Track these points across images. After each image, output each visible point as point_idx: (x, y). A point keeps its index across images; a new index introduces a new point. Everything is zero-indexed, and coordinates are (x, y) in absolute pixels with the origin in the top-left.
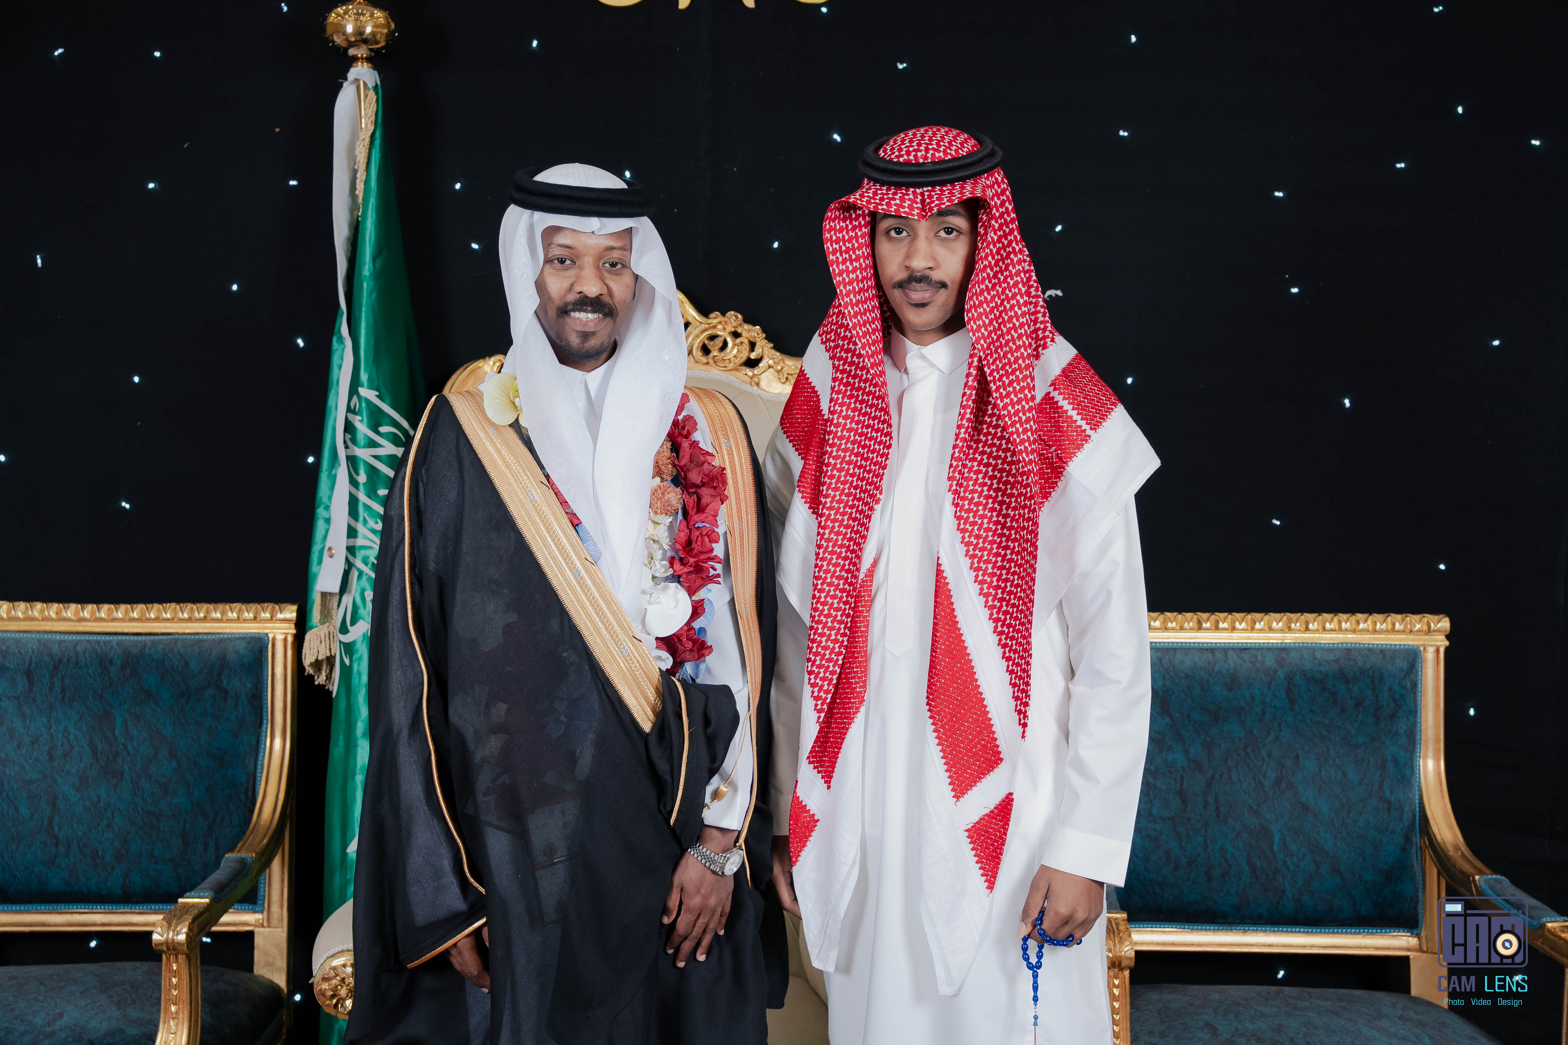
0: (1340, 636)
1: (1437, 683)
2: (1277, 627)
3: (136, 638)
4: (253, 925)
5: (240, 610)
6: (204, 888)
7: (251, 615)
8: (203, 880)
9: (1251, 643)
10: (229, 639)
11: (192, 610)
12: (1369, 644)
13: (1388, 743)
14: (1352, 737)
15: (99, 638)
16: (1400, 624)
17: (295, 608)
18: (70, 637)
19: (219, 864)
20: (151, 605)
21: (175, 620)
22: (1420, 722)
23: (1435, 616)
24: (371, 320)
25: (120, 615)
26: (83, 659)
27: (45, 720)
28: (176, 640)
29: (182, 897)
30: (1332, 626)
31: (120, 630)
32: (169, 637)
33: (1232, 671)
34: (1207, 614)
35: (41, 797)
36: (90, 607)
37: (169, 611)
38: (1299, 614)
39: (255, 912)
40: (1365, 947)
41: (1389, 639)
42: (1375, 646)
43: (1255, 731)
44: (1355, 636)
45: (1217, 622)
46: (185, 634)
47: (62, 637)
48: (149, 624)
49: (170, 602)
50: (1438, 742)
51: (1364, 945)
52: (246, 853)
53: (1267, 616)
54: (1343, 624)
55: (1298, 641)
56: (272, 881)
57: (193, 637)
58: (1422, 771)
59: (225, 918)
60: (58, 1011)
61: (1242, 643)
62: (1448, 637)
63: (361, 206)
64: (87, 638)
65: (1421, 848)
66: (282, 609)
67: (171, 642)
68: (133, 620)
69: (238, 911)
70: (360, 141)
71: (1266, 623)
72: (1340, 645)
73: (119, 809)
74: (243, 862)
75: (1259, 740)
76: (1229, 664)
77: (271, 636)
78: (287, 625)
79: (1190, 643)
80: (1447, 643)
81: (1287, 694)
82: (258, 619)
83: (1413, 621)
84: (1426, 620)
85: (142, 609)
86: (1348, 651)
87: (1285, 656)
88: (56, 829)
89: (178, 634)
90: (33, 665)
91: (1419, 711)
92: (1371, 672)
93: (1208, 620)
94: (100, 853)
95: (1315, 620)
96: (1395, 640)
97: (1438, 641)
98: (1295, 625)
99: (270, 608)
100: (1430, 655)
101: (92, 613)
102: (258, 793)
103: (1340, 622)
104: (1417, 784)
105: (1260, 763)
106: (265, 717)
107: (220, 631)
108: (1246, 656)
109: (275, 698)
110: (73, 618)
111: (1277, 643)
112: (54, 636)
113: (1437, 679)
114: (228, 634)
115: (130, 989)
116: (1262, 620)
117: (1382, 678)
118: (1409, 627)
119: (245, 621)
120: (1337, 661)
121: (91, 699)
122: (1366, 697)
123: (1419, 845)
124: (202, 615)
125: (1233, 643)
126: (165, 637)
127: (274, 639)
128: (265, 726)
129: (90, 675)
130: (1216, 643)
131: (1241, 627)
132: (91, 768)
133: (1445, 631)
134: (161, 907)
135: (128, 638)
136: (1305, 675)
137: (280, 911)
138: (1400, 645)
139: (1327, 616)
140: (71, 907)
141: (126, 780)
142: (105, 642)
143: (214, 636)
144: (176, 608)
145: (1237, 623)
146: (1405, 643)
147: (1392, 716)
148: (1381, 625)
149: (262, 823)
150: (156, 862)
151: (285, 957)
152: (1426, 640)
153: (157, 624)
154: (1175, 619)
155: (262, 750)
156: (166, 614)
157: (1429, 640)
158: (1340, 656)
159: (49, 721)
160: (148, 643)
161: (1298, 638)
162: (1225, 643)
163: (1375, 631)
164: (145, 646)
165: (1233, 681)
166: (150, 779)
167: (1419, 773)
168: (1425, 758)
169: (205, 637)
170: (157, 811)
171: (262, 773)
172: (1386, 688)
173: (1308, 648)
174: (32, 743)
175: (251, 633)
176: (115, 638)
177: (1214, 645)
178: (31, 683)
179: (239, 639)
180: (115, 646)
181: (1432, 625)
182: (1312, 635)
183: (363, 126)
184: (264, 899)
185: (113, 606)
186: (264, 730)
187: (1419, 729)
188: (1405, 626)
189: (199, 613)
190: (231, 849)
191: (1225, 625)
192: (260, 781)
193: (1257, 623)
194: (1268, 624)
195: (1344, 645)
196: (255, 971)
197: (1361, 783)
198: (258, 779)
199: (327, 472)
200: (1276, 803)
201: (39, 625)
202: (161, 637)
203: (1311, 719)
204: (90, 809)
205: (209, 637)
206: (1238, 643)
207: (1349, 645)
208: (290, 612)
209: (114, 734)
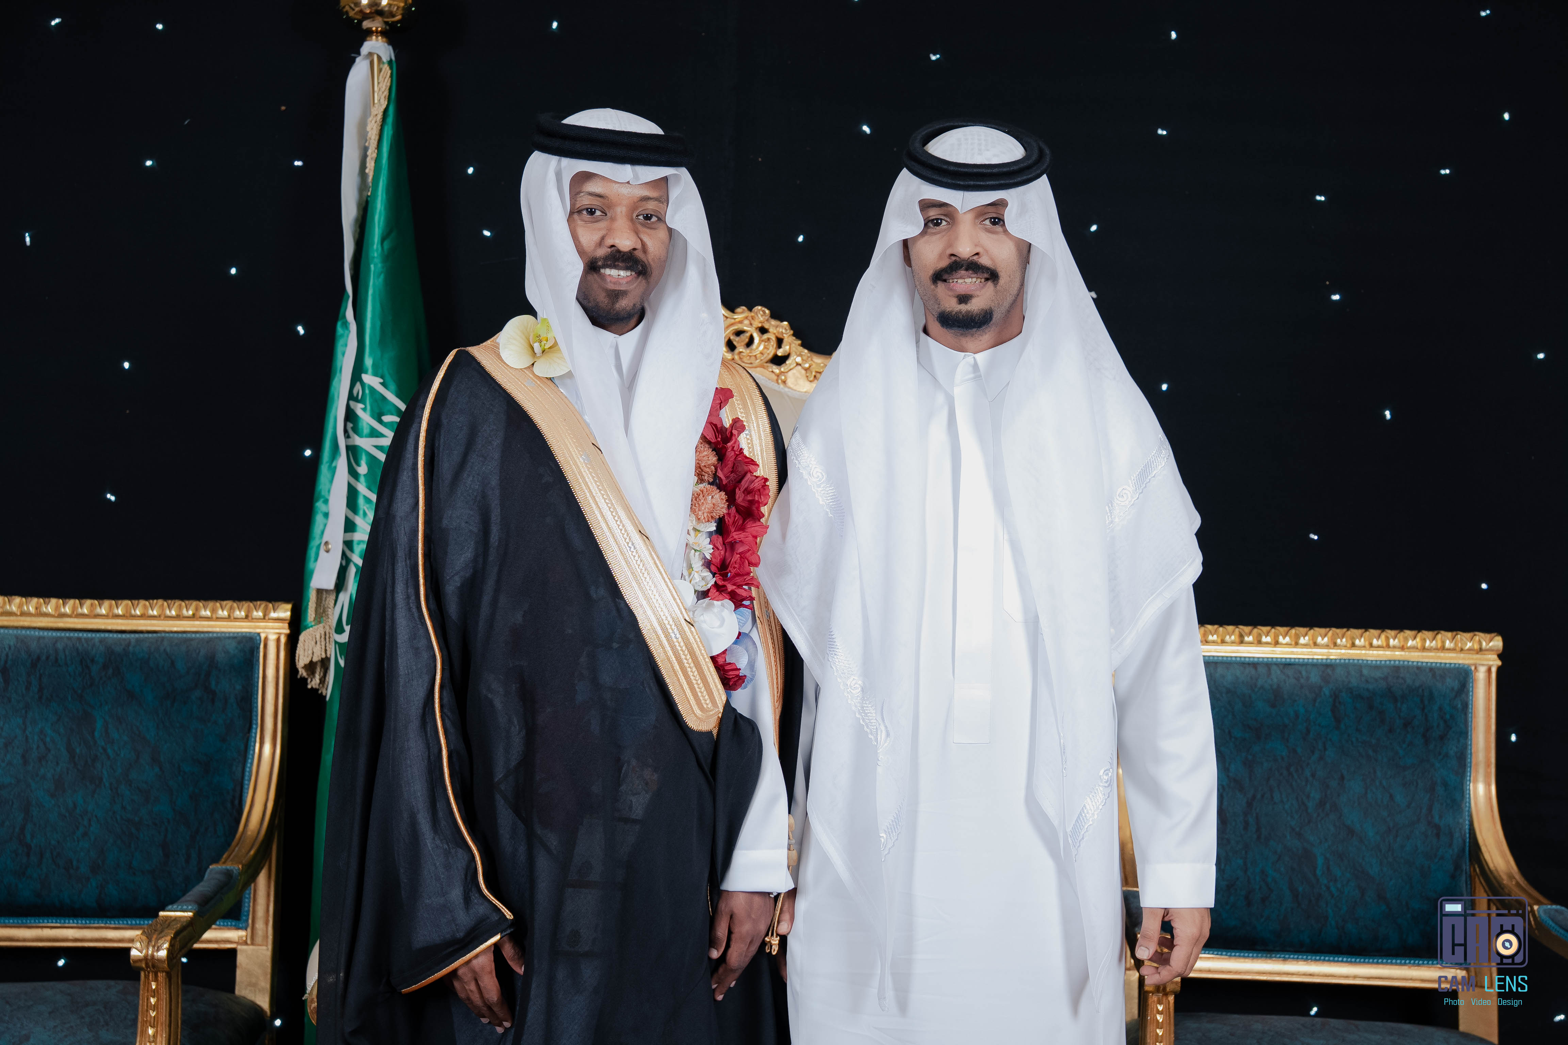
0: (1388, 653)
1: (1489, 705)
2: (1323, 642)
3: (120, 635)
4: (235, 943)
5: (231, 609)
6: (187, 901)
7: (243, 614)
8: (184, 894)
9: (1295, 659)
10: (219, 638)
11: (180, 607)
12: (1418, 662)
13: (1437, 765)
14: (1400, 758)
15: (81, 635)
16: (1451, 642)
17: (289, 606)
18: (50, 634)
19: (203, 877)
20: (136, 602)
21: (162, 618)
22: (1471, 746)
23: (1486, 635)
24: (378, 305)
25: (104, 612)
26: (63, 657)
27: (20, 721)
28: (163, 639)
29: (163, 910)
30: (1380, 643)
31: (103, 627)
32: (155, 635)
33: (1275, 687)
34: (1250, 628)
35: (13, 803)
36: (71, 602)
37: (155, 608)
38: (1345, 630)
39: (238, 928)
40: (1411, 979)
41: (1439, 657)
42: (1424, 664)
43: (1299, 750)
44: (1403, 653)
45: (1260, 636)
46: (172, 632)
47: (41, 633)
48: (135, 622)
49: (157, 598)
50: (1488, 765)
51: (1410, 977)
52: (231, 864)
53: (1312, 631)
54: (1391, 641)
55: (1345, 657)
56: (257, 896)
57: (180, 635)
58: (1472, 796)
59: (208, 935)
60: (24, 1032)
61: (1286, 658)
62: (1500, 656)
63: (370, 184)
64: (67, 635)
65: (1470, 876)
66: (276, 607)
67: (157, 640)
68: (117, 616)
69: (220, 928)
70: (372, 116)
71: (1311, 638)
72: (1388, 662)
73: (96, 817)
74: (228, 874)
75: (1303, 759)
76: (1272, 680)
77: (263, 636)
78: (281, 624)
79: (1231, 657)
80: (1499, 663)
81: (1333, 711)
82: (250, 618)
83: (1464, 639)
84: (1477, 638)
85: (127, 605)
86: (1396, 669)
87: (1330, 673)
88: (28, 837)
89: (165, 632)
90: (9, 663)
91: (1469, 733)
92: (1420, 690)
93: (1250, 634)
94: (75, 863)
95: (1361, 636)
96: (1446, 658)
97: (1489, 660)
98: (1341, 641)
99: (263, 606)
100: (1481, 675)
101: (74, 608)
102: (245, 802)
103: (1387, 639)
104: (1467, 809)
105: (1304, 783)
106: (254, 722)
107: (210, 629)
108: (1290, 672)
109: (266, 701)
110: (53, 613)
111: (1322, 659)
112: (32, 632)
113: (1488, 699)
114: (217, 633)
115: (103, 1010)
116: (1306, 634)
117: (1431, 697)
118: (1460, 645)
119: (236, 619)
120: (1385, 679)
121: (70, 699)
122: (1415, 717)
123: (1468, 873)
124: (191, 613)
125: (1277, 658)
126: (150, 635)
127: (266, 639)
128: (254, 731)
129: (69, 674)
130: (1258, 658)
131: (1284, 642)
132: (68, 773)
133: (1497, 650)
134: (138, 922)
135: (111, 635)
136: (1351, 693)
137: (265, 929)
138: (1451, 664)
139: (1374, 632)
140: (41, 921)
141: (105, 786)
142: (87, 640)
143: (202, 635)
144: (163, 604)
145: (1281, 638)
146: (1455, 661)
147: (1442, 738)
148: (1431, 642)
149: (249, 833)
150: (134, 874)
151: (269, 976)
152: (1476, 659)
153: (142, 622)
154: (1216, 632)
155: (251, 756)
156: (152, 610)
157: (1480, 659)
158: (1389, 674)
159: (24, 723)
160: (133, 641)
161: (1343, 654)
162: (1268, 658)
163: (1424, 649)
164: (129, 644)
165: (1276, 697)
166: (130, 785)
167: (1469, 798)
168: (1476, 781)
169: (193, 635)
170: (137, 819)
171: (250, 780)
172: (1436, 708)
173: (1354, 665)
174: (6, 745)
175: (242, 633)
176: (98, 635)
177: (1256, 660)
178: (7, 681)
179: (229, 638)
180: (97, 644)
181: (1484, 644)
182: (1358, 652)
183: (376, 101)
184: (248, 915)
185: (96, 602)
186: (253, 735)
187: (1469, 752)
188: (1456, 644)
189: (187, 610)
190: (216, 860)
191: (1268, 639)
192: (248, 789)
193: (1302, 638)
194: (1313, 639)
195: (1392, 662)
196: (237, 992)
197: (1408, 806)
198: (246, 787)
199: (328, 464)
200: (1319, 826)
201: (17, 621)
202: (146, 635)
203: (1357, 739)
204: (65, 816)
205: (198, 635)
206: (1281, 658)
207: (1397, 662)
208: (284, 612)
209: (93, 736)
